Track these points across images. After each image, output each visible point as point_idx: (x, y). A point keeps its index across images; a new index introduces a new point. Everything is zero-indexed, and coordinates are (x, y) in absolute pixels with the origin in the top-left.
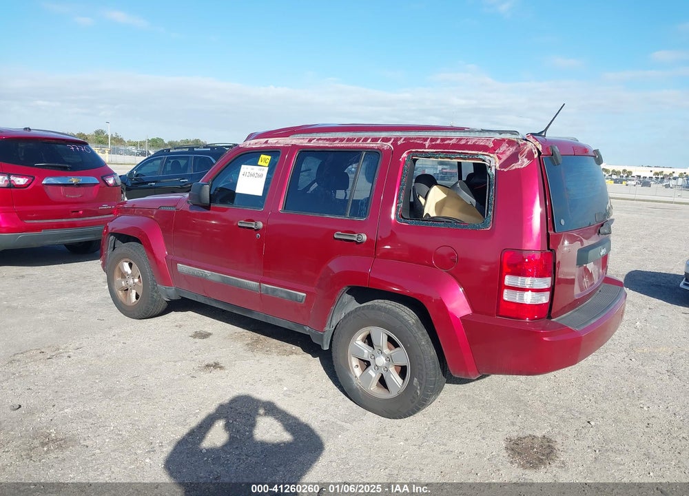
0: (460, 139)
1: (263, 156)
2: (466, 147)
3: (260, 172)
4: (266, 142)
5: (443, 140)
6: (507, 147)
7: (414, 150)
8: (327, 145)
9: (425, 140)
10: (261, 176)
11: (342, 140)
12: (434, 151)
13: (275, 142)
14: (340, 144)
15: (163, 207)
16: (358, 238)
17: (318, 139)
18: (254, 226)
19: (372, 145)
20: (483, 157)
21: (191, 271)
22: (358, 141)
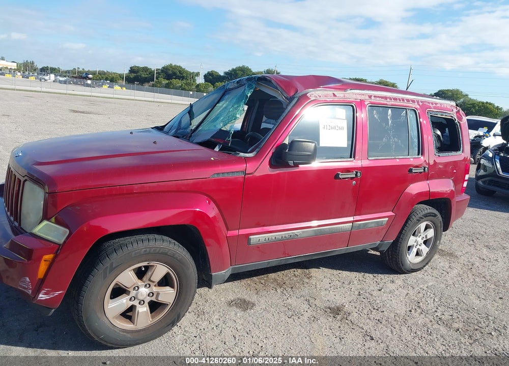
4: (334, 95)
8: (386, 102)
14: (393, 102)
15: (217, 174)
16: (424, 170)
17: (375, 97)
18: (354, 176)
19: (411, 105)
20: (452, 115)
21: (274, 238)
22: (400, 100)
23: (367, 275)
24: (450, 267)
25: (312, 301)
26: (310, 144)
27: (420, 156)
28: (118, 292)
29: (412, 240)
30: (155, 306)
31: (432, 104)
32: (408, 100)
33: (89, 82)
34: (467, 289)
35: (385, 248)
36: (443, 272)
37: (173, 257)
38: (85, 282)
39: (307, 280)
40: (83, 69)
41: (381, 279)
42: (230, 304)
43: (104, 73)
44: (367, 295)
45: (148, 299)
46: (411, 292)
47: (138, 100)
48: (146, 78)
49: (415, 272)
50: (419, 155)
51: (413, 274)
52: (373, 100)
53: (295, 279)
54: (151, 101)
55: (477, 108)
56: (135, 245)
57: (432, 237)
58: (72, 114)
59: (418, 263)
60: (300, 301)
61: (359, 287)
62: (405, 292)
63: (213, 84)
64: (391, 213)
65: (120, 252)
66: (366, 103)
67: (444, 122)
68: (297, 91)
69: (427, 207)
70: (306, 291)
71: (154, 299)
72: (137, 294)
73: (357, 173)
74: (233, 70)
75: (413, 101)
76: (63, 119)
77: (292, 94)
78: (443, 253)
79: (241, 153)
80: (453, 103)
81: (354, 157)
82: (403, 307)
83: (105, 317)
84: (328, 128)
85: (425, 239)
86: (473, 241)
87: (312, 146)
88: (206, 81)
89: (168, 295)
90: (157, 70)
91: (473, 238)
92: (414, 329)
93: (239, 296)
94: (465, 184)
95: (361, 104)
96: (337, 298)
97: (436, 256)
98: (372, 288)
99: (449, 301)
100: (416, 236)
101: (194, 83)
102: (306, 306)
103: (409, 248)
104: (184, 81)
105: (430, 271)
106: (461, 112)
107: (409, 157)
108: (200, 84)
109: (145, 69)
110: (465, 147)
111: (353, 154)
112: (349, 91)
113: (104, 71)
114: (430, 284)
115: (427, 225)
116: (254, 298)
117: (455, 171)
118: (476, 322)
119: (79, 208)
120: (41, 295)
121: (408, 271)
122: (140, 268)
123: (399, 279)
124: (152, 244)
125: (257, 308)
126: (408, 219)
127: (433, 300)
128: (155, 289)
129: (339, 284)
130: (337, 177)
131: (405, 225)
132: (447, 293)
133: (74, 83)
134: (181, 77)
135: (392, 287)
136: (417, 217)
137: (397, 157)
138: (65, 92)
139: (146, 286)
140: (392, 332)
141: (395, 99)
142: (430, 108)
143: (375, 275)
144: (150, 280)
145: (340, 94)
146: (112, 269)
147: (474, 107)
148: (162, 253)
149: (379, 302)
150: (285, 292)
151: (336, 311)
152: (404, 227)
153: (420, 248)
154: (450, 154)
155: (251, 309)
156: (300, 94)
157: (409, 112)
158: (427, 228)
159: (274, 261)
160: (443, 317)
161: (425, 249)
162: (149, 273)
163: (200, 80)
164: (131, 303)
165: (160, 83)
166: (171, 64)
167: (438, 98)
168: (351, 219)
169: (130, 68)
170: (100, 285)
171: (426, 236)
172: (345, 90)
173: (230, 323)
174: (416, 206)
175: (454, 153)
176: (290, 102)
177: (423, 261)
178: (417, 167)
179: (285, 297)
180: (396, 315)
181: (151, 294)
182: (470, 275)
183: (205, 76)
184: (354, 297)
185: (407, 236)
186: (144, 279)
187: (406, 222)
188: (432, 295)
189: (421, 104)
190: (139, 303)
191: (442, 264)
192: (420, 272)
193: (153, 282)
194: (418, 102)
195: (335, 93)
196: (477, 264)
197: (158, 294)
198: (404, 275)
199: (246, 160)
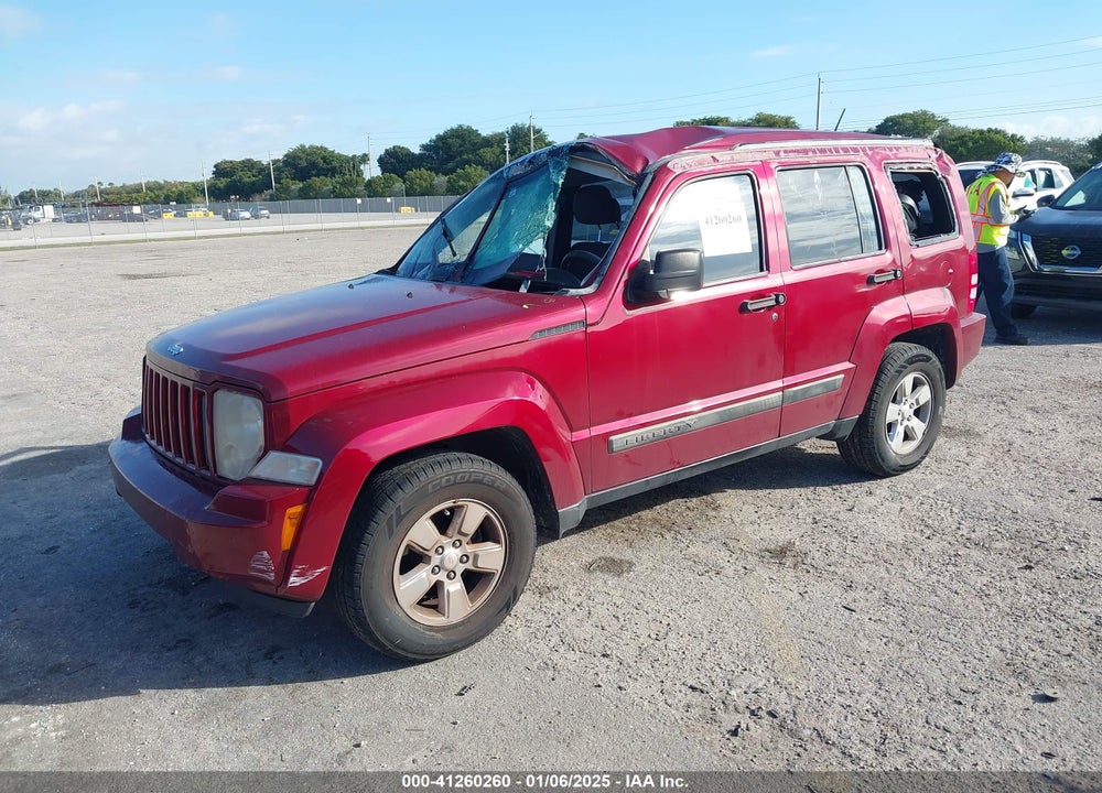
4: (715, 159)
7: (886, 161)
8: (807, 159)
9: (885, 149)
12: (900, 161)
14: (819, 158)
15: (540, 332)
16: (895, 275)
17: (785, 152)
18: (773, 303)
19: (852, 158)
20: (930, 166)
21: (651, 435)
22: (831, 152)
23: (820, 489)
24: (969, 454)
25: (732, 544)
26: (691, 253)
27: (884, 251)
28: (413, 559)
29: (892, 412)
30: (473, 580)
31: (891, 149)
32: (846, 150)
33: (137, 210)
34: (1007, 485)
35: (845, 432)
36: (959, 464)
37: (492, 486)
38: (358, 547)
39: (714, 513)
40: (110, 184)
41: (848, 492)
42: (589, 568)
43: (159, 187)
44: (829, 520)
45: (460, 568)
46: (908, 505)
47: (250, 235)
48: (253, 183)
49: (908, 470)
50: (880, 248)
51: (905, 475)
52: (784, 158)
53: (691, 514)
54: (278, 233)
55: (971, 144)
56: (430, 472)
57: (928, 402)
58: (128, 282)
59: (910, 454)
60: (710, 547)
61: (811, 510)
62: (897, 506)
63: (402, 175)
64: (847, 365)
65: (409, 488)
66: (773, 166)
67: (917, 179)
68: (646, 162)
69: (911, 345)
70: (717, 530)
71: (469, 566)
72: (442, 561)
73: (777, 296)
74: (440, 138)
75: (855, 150)
76: (118, 296)
77: (639, 169)
78: (951, 433)
79: (571, 290)
80: (929, 143)
81: (768, 269)
82: (900, 530)
83: (397, 607)
84: (714, 222)
85: (916, 407)
86: (1004, 403)
87: (694, 257)
88: (384, 170)
89: (491, 556)
90: (275, 162)
91: (1002, 398)
92: (925, 561)
93: (601, 554)
94: (973, 294)
95: (764, 169)
96: (779, 534)
97: (941, 440)
98: (834, 509)
99: (978, 509)
100: (899, 404)
101: (359, 180)
102: (724, 553)
103: (890, 427)
104: (338, 178)
105: (934, 466)
106: (947, 158)
107: (863, 255)
108: (372, 178)
109: (248, 165)
110: (963, 221)
111: (764, 264)
112: (738, 149)
113: (159, 184)
114: (939, 487)
115: (915, 378)
116: (628, 554)
117: (951, 271)
118: (1033, 534)
119: (329, 420)
120: (292, 579)
121: (894, 470)
122: (442, 512)
123: (882, 487)
124: (455, 467)
125: (638, 568)
126: (880, 371)
127: (948, 511)
128: (470, 549)
129: (774, 510)
130: (743, 308)
131: (876, 384)
132: (971, 496)
133: (101, 218)
134: (328, 170)
135: (871, 501)
136: (897, 368)
137: (842, 259)
138: (87, 239)
139: (454, 545)
140: (888, 571)
141: (822, 151)
142: (888, 158)
143: (835, 487)
144: (460, 533)
145: (724, 157)
146: (400, 518)
147: (964, 143)
148: (476, 482)
149: (853, 528)
150: (679, 537)
151: (780, 553)
152: (874, 388)
153: (910, 424)
154: (937, 239)
155: (628, 572)
156: (655, 167)
157: (850, 170)
158: (916, 384)
159: (656, 478)
160: (973, 535)
161: (919, 427)
162: (457, 521)
163: (372, 171)
164: (435, 578)
165: (287, 189)
166: (303, 146)
167: (899, 136)
168: (778, 384)
169: (215, 166)
170: (382, 551)
171: (917, 401)
172: (731, 147)
173: (600, 598)
174: (890, 346)
175: (943, 237)
176: (640, 184)
177: (918, 447)
178: (880, 271)
179: (682, 545)
180: (889, 545)
181: (464, 558)
182: (1009, 462)
183: (381, 161)
184: (808, 528)
185: (882, 403)
186: (450, 532)
187: (878, 378)
188: (946, 505)
189: (870, 153)
190: (448, 576)
191: (953, 451)
192: (915, 470)
193: (466, 535)
194: (864, 150)
195: (715, 155)
196: (1019, 442)
197: (476, 557)
198: (888, 480)
199: (583, 300)
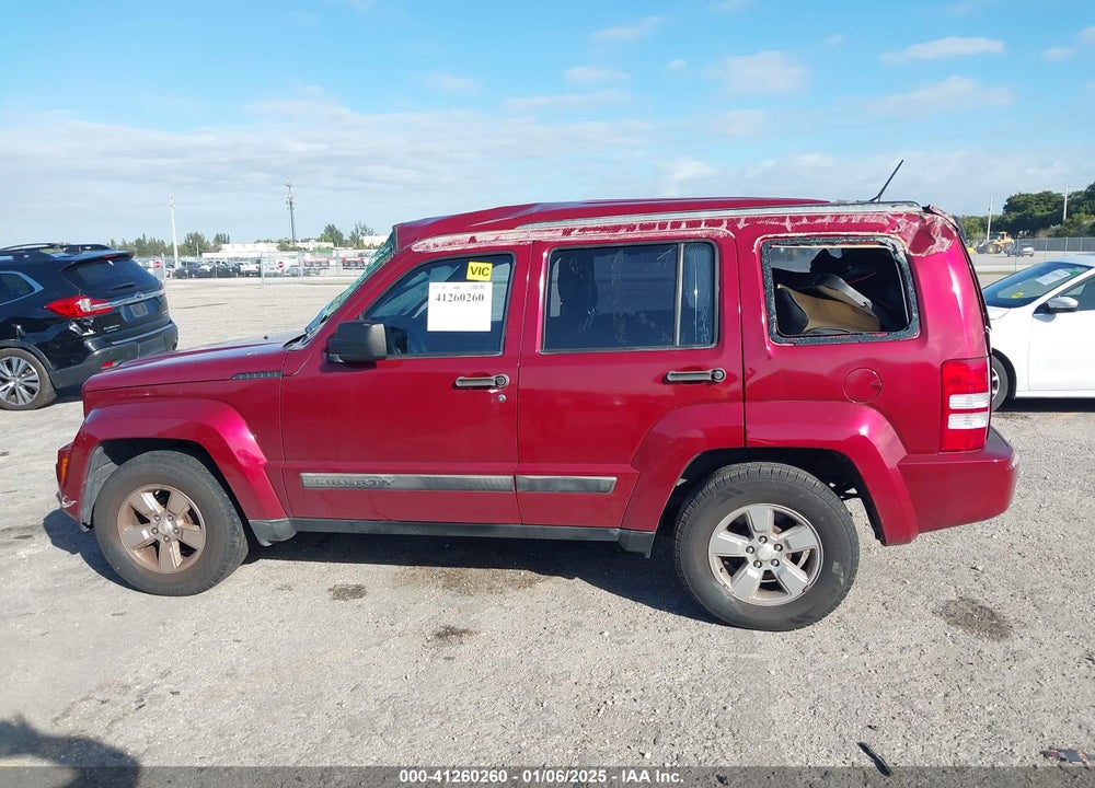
0: (838, 217)
1: (471, 264)
2: (849, 226)
3: (477, 292)
4: (473, 240)
5: (810, 218)
6: (907, 224)
7: (770, 236)
8: (608, 238)
9: (783, 219)
10: (481, 297)
11: (631, 228)
12: (805, 234)
13: (493, 238)
14: (632, 235)
15: (242, 374)
16: (714, 376)
17: (582, 230)
19: (695, 233)
21: (342, 481)
27: (714, 344)
29: (727, 544)
42: (335, 587)
45: (173, 537)
48: (1044, 218)
50: (711, 342)
52: (573, 236)
59: (768, 608)
64: (628, 468)
71: (179, 538)
72: (157, 526)
73: (498, 377)
83: (121, 545)
90: (1072, 195)
100: (751, 538)
109: (1045, 198)
115: (776, 513)
128: (181, 525)
139: (168, 518)
144: (170, 511)
151: (449, 634)
153: (775, 570)
161: (793, 578)
164: (154, 536)
165: (1076, 225)
169: (1008, 201)
181: (175, 530)
189: (742, 226)
190: (164, 539)
194: (733, 222)
197: (182, 533)
199: (288, 354)
